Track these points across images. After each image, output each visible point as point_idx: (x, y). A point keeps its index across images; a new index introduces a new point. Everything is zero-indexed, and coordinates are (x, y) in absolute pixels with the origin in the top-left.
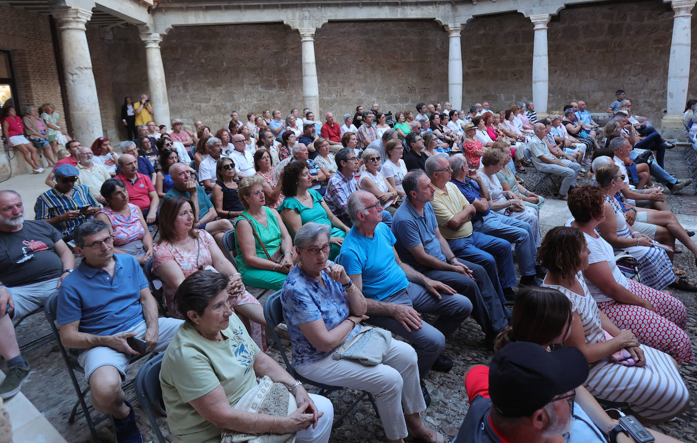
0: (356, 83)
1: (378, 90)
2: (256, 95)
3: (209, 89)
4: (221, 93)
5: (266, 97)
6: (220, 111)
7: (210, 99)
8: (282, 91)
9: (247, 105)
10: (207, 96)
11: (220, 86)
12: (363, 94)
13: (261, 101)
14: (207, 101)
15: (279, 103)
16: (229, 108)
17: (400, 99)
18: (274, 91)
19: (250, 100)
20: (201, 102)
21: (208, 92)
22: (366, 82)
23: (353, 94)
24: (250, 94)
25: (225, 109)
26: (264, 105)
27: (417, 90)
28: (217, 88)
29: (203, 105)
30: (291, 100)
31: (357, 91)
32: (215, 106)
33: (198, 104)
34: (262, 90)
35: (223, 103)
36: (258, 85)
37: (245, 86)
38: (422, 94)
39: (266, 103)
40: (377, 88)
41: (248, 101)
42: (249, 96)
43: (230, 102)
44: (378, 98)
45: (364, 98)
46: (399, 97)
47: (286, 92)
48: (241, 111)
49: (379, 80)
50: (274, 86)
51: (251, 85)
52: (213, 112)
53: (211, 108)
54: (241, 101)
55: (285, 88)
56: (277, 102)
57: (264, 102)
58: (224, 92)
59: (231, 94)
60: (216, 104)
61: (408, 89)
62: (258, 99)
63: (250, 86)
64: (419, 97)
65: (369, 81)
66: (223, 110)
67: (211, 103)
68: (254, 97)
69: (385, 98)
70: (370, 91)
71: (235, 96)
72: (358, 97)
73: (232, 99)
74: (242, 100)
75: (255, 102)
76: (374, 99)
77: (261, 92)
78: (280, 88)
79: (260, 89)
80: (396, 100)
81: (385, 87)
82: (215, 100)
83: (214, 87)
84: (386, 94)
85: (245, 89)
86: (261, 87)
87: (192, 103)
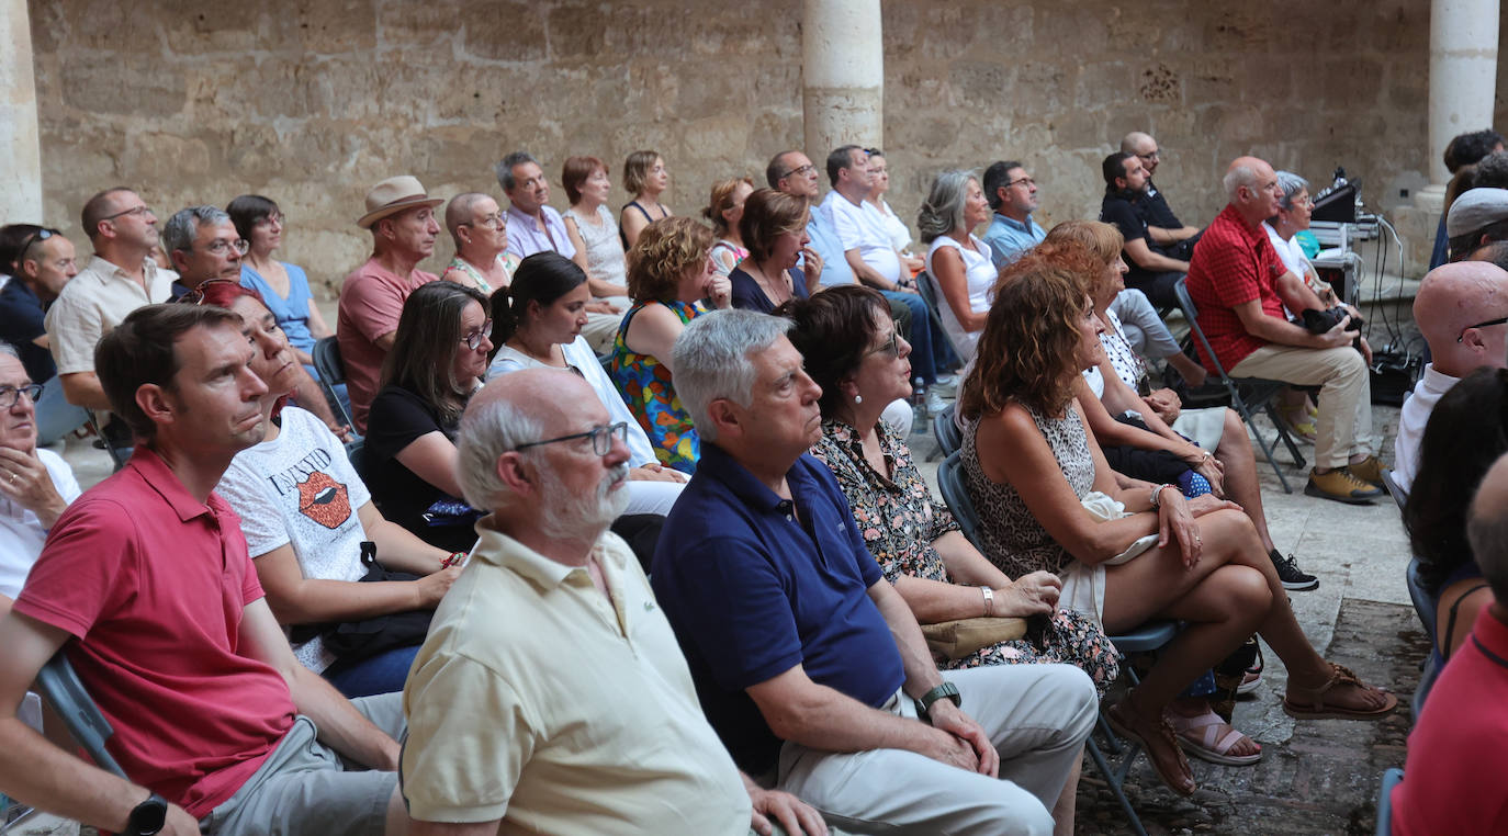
0: (926, 44)
1: (1022, 79)
2: (437, 83)
3: (175, 35)
4: (244, 68)
5: (492, 97)
6: (233, 162)
7: (181, 96)
8: (574, 67)
9: (387, 133)
10: (165, 79)
11: (244, 24)
12: (954, 95)
13: (460, 113)
14: (164, 102)
15: (556, 129)
16: (287, 147)
17: (1113, 123)
18: (531, 68)
19: (405, 108)
20: (125, 110)
21: (167, 53)
22: (969, 38)
23: (907, 95)
24: (408, 72)
25: (262, 151)
26: (479, 135)
27: (1183, 87)
28: (229, 36)
29: (138, 126)
30: (616, 115)
31: (929, 84)
32: (206, 135)
33: (106, 120)
34: (473, 60)
35: (256, 119)
36: (450, 27)
37: (380, 34)
38: (1202, 107)
39: (491, 126)
40: (1015, 72)
41: (395, 116)
42: (398, 85)
43: (294, 113)
44: (1018, 118)
45: (956, 118)
46: (1108, 115)
47: (592, 74)
48: (351, 164)
49: (1026, 33)
50: (536, 39)
51: (415, 27)
52: (191, 168)
53: (180, 145)
54: (356, 110)
55: (590, 51)
56: (545, 123)
57: (479, 124)
58: (261, 56)
59: (303, 74)
60: (215, 126)
61: (1146, 81)
62: (452, 103)
63: (401, 32)
64: (1191, 119)
65: (982, 34)
66: (250, 158)
67: (187, 115)
68: (426, 95)
69: (1048, 119)
70: (985, 86)
71: (327, 84)
72: (936, 113)
73: (305, 100)
74: (362, 107)
75: (433, 122)
76: (1001, 123)
77: (465, 67)
78: (567, 50)
79: (461, 53)
80: (1093, 130)
81: (1052, 70)
82: (211, 100)
83: (203, 26)
84: (1054, 104)
85: (383, 47)
86: (469, 41)
87: (74, 113)
